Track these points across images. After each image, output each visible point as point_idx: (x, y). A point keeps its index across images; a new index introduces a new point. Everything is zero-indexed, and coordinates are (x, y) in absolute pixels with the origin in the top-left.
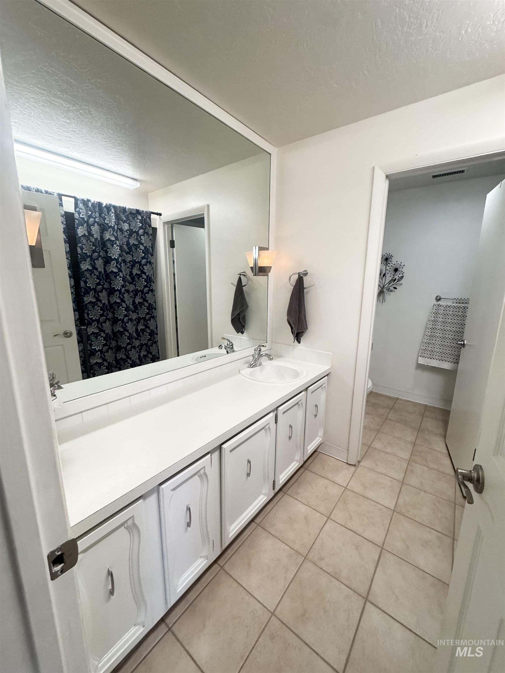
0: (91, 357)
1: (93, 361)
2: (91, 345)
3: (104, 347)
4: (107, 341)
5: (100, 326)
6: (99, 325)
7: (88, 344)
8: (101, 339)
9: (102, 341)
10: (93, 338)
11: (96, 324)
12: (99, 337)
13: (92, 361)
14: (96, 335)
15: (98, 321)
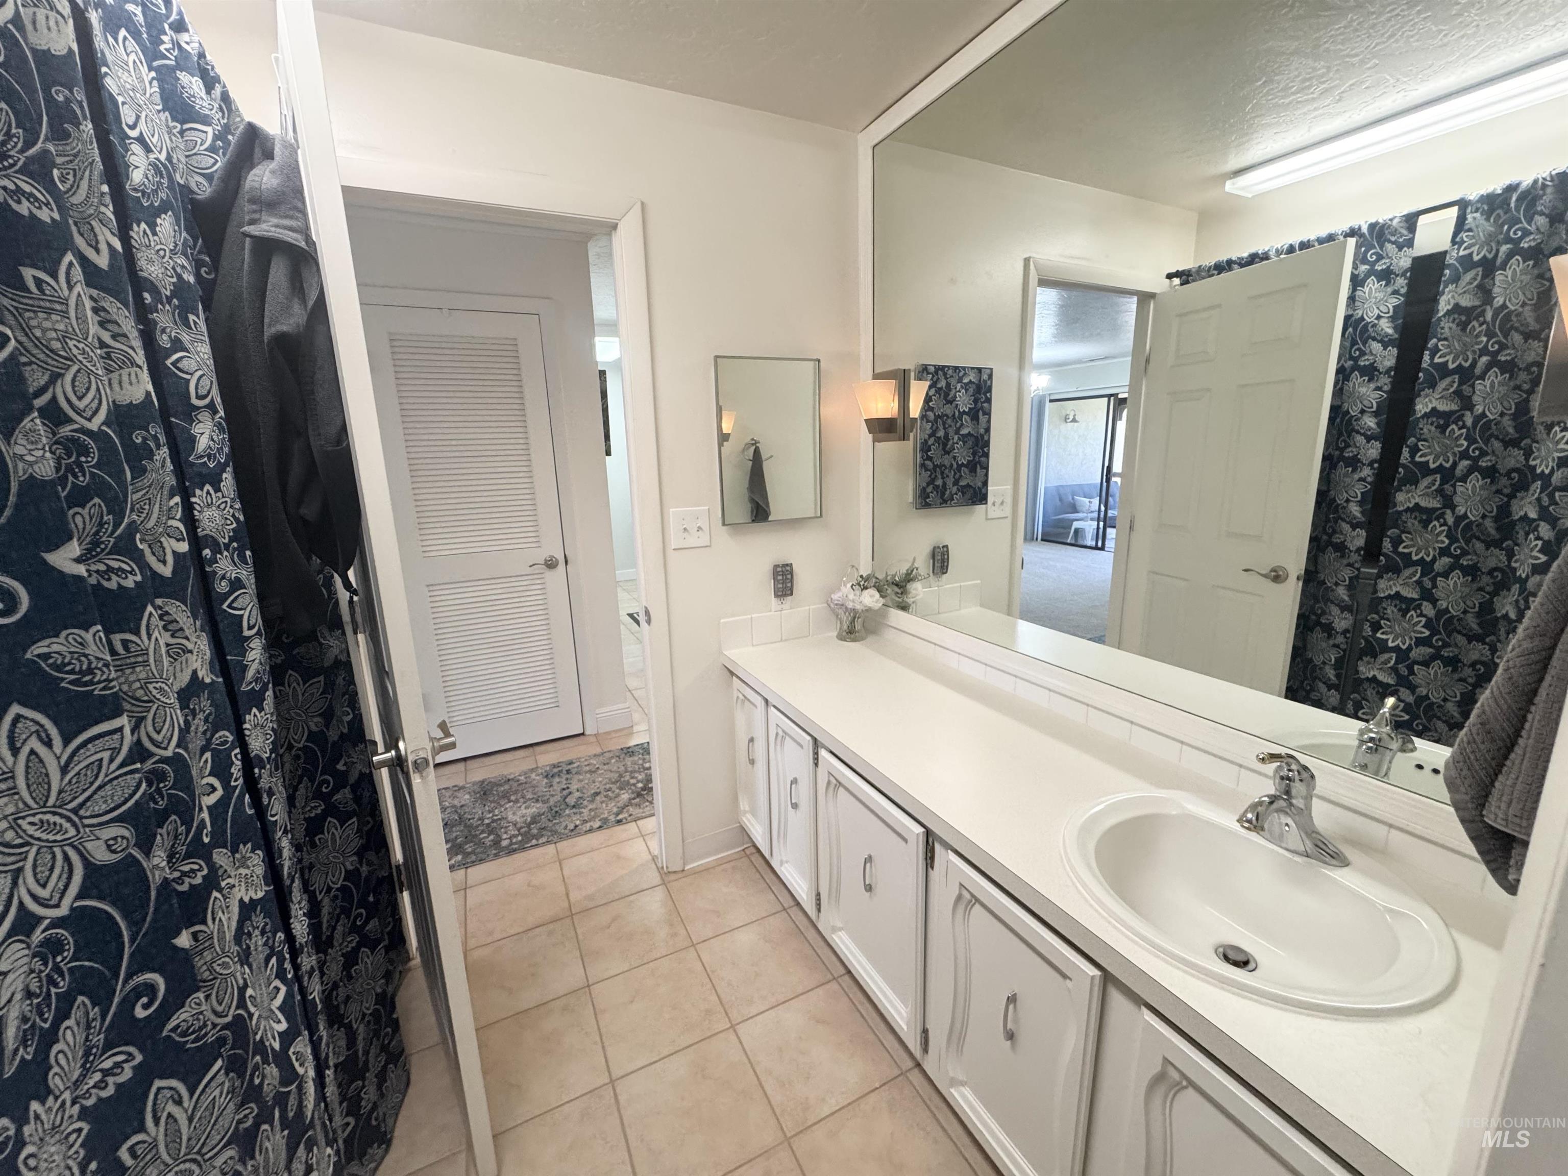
0: (1364, 658)
1: (1367, 670)
2: (1376, 627)
3: (1417, 646)
4: (1434, 632)
5: (1427, 583)
6: (1425, 579)
7: (1368, 621)
8: (1416, 620)
9: (1418, 628)
10: (1391, 611)
11: (1418, 575)
12: (1413, 612)
13: (1362, 668)
14: (1405, 605)
15: (1427, 567)
